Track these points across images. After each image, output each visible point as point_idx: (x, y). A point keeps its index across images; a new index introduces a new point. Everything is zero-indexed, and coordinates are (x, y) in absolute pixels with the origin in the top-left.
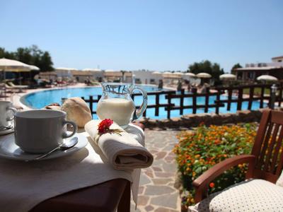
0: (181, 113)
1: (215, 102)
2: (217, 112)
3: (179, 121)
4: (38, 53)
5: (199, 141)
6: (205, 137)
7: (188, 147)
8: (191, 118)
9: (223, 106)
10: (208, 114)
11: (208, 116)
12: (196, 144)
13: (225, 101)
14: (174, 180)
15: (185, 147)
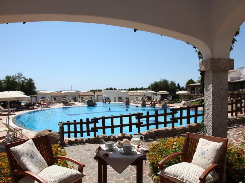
0: (148, 129)
1: (171, 119)
2: (173, 126)
3: (147, 134)
4: (23, 79)
5: (161, 148)
6: (164, 145)
7: (155, 151)
8: (155, 132)
9: (177, 122)
10: (167, 128)
11: (167, 130)
12: (159, 150)
13: (178, 118)
14: (148, 172)
15: (153, 152)
